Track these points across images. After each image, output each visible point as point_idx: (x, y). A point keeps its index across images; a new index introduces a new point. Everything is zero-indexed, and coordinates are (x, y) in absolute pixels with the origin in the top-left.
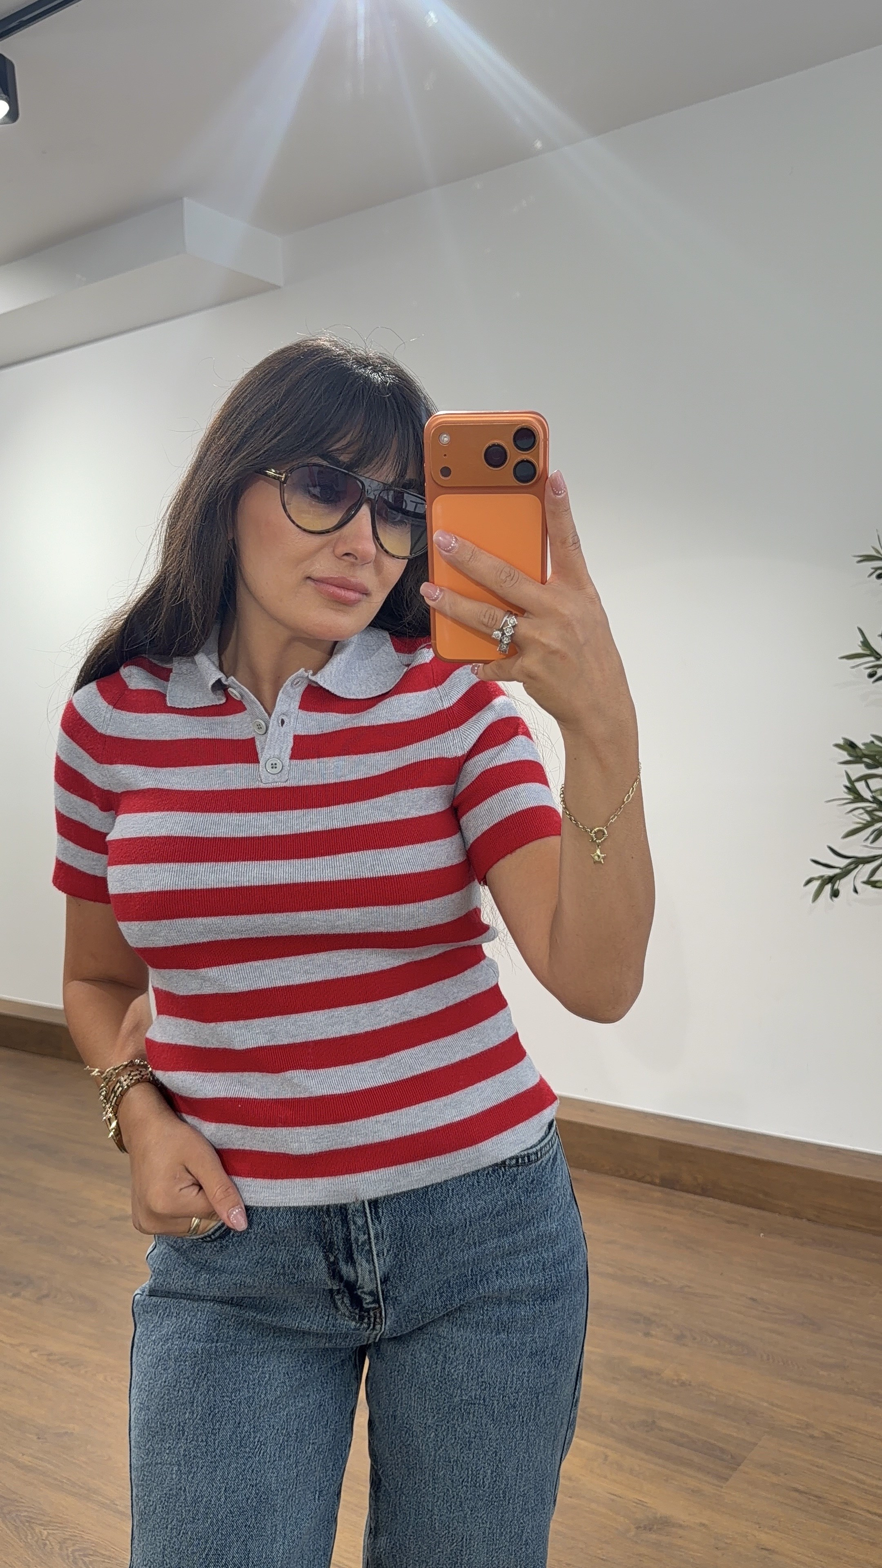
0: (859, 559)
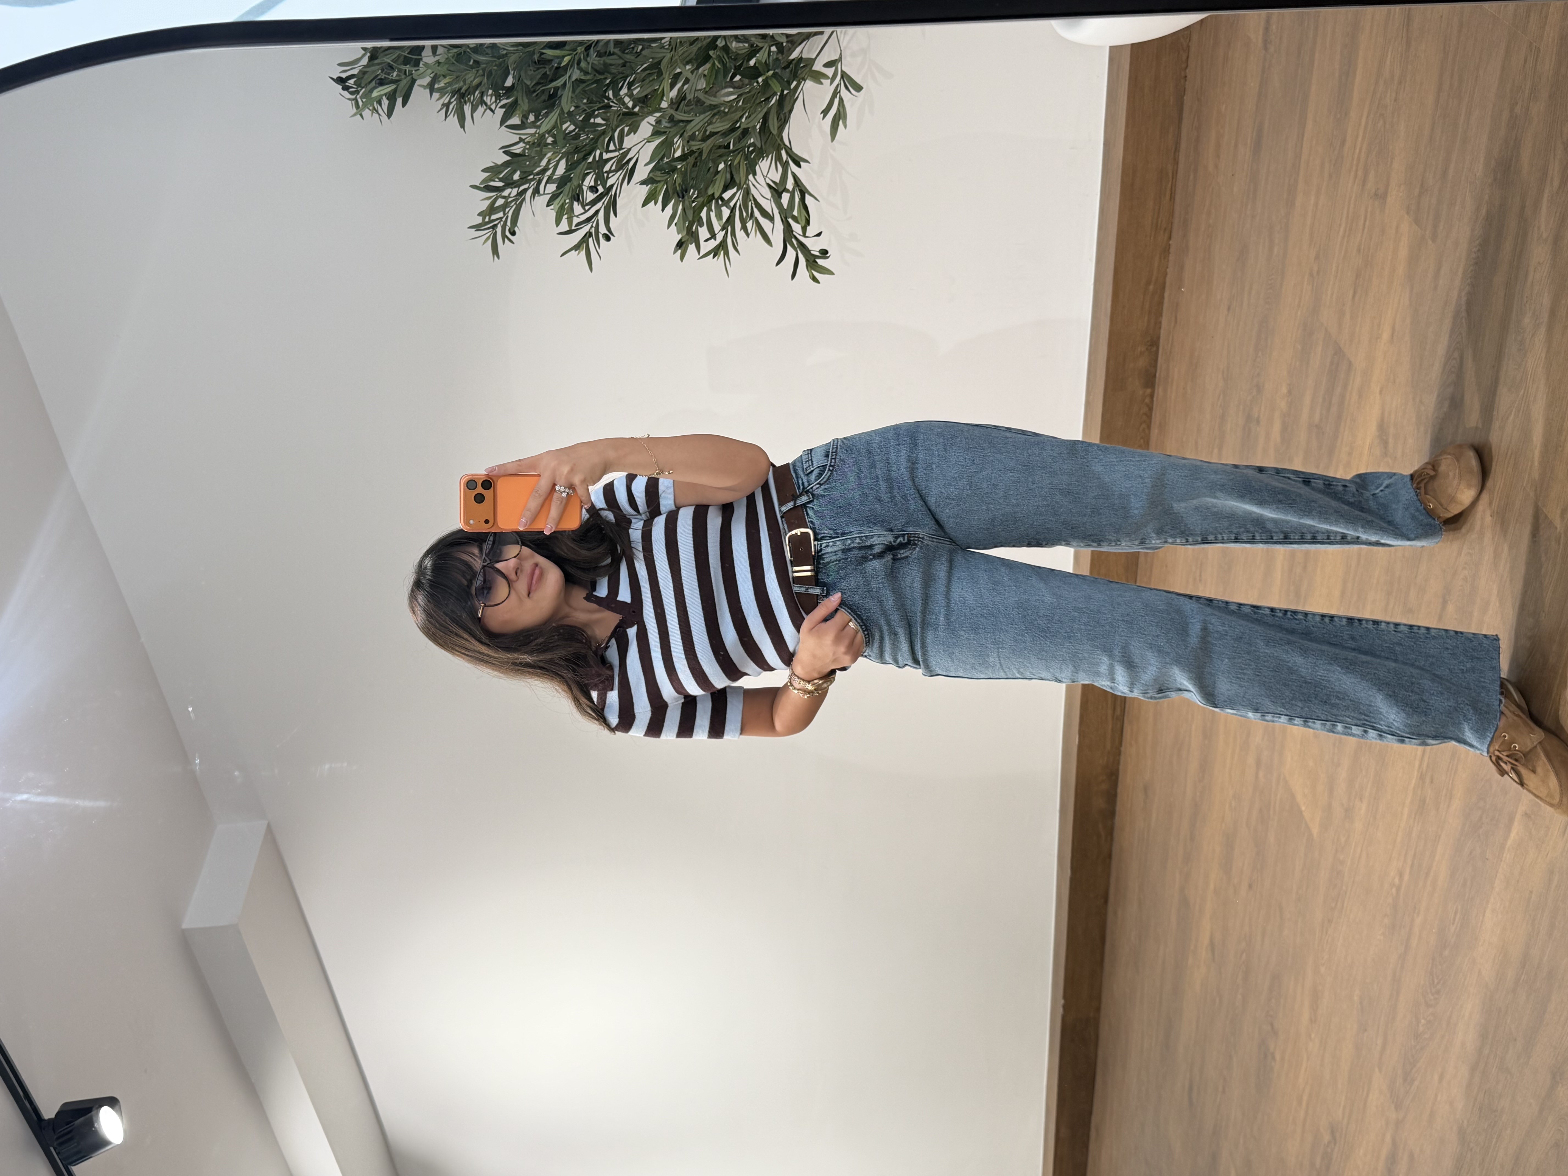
0: (495, 256)
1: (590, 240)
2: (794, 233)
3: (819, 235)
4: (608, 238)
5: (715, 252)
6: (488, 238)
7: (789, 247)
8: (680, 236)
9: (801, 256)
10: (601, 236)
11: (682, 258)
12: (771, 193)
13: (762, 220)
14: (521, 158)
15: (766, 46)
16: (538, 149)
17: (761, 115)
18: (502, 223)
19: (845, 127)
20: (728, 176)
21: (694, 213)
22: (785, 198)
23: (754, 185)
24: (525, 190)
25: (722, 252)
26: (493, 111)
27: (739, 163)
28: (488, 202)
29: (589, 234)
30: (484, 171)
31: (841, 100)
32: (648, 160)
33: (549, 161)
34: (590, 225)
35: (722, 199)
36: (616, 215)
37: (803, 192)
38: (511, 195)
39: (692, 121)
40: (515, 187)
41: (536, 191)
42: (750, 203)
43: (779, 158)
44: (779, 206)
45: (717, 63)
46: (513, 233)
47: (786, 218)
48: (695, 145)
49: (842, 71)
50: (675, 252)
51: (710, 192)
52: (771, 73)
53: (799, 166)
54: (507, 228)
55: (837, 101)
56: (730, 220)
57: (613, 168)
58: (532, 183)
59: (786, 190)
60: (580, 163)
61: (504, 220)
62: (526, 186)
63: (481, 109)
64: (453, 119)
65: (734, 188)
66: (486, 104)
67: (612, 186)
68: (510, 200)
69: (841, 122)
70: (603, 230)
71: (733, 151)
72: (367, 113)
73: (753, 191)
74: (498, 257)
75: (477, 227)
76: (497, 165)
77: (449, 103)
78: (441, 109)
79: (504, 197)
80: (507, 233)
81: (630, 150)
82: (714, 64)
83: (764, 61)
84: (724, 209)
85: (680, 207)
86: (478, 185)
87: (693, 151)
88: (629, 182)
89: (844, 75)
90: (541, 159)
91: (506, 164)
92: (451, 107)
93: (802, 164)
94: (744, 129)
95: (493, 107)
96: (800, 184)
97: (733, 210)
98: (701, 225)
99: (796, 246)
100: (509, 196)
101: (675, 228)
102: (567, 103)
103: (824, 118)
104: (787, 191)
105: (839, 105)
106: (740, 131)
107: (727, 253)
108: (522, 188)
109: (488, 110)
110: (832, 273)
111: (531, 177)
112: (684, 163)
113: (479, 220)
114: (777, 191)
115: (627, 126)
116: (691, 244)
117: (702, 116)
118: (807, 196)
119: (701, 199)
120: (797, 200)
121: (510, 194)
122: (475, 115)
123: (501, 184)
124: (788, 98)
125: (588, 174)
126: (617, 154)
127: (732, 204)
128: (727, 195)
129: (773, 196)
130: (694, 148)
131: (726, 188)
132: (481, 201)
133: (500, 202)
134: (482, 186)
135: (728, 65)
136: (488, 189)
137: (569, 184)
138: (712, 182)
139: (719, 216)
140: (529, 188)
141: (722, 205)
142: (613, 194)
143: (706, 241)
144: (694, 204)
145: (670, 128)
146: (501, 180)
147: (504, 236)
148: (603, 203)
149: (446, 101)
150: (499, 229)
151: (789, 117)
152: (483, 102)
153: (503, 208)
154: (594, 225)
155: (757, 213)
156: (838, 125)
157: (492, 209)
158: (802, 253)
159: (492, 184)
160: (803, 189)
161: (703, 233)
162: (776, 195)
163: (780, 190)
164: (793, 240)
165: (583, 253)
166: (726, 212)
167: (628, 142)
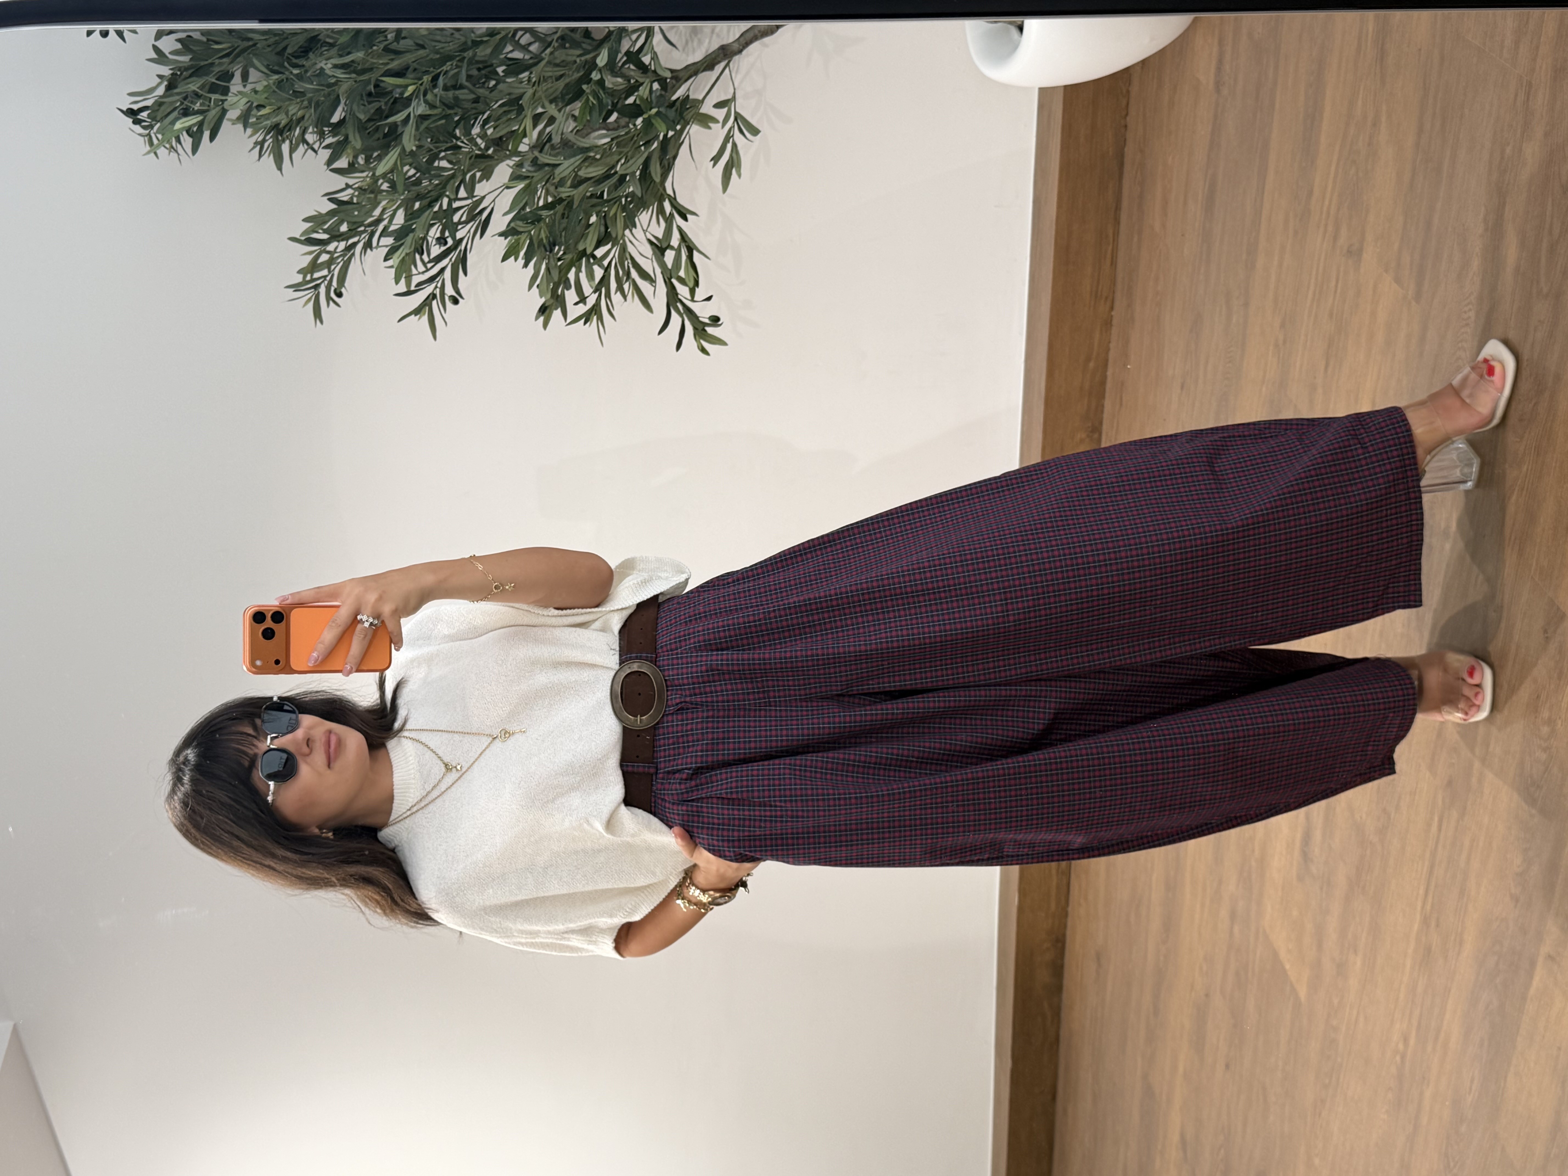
0: (318, 321)
1: (434, 303)
2: (680, 297)
3: (709, 299)
4: (455, 301)
5: (587, 317)
6: (310, 299)
7: (673, 312)
8: (543, 300)
9: (688, 324)
10: (447, 298)
11: (545, 325)
12: (653, 250)
13: (641, 282)
14: (350, 207)
15: (647, 81)
16: (372, 196)
17: (641, 160)
18: (326, 282)
19: (739, 176)
20: (603, 229)
21: (560, 272)
22: (669, 257)
23: (630, 242)
24: (354, 245)
25: (595, 317)
26: (315, 152)
27: (615, 214)
28: (310, 258)
29: (433, 296)
30: (306, 220)
31: (735, 145)
32: (508, 208)
33: (384, 210)
34: (433, 285)
35: (594, 257)
36: (465, 274)
37: (690, 249)
38: (338, 250)
39: (559, 165)
40: (342, 240)
41: (368, 245)
42: (626, 263)
43: (661, 211)
44: (663, 265)
45: (591, 98)
46: (339, 295)
47: (670, 279)
48: (565, 192)
49: (735, 112)
50: (537, 318)
51: (581, 247)
52: (654, 111)
53: (686, 219)
54: (333, 289)
55: (729, 146)
56: (604, 280)
57: (464, 219)
58: (363, 236)
59: (669, 247)
60: (425, 211)
61: (328, 278)
62: (355, 239)
63: (302, 148)
64: (269, 160)
65: (608, 243)
66: (308, 144)
67: (461, 240)
68: (336, 255)
69: (734, 171)
70: (449, 291)
71: (608, 201)
72: (162, 151)
73: (630, 248)
74: (322, 322)
75: (296, 287)
76: (320, 214)
77: (264, 141)
78: (254, 148)
79: (328, 252)
80: (333, 295)
81: (484, 197)
82: (588, 99)
83: (645, 97)
84: (596, 267)
85: (544, 266)
86: (298, 236)
87: (561, 198)
88: (481, 236)
89: (738, 117)
90: (375, 207)
91: (332, 213)
92: (266, 145)
93: (689, 216)
94: (621, 175)
95: (316, 146)
96: (686, 239)
97: (607, 269)
98: (568, 287)
99: (682, 311)
100: (335, 252)
101: (537, 290)
102: (409, 142)
103: (714, 165)
104: (672, 248)
105: (732, 151)
106: (616, 177)
107: (600, 318)
108: (351, 241)
109: (310, 151)
110: (724, 343)
111: (362, 228)
112: (552, 212)
113: (299, 278)
114: (659, 248)
115: (478, 171)
116: (556, 309)
117: (572, 160)
118: (695, 253)
119: (568, 257)
120: (684, 257)
121: (336, 248)
122: (294, 155)
123: (325, 236)
124: (672, 141)
125: (433, 225)
126: (469, 201)
127: (606, 263)
128: (599, 253)
129: (654, 253)
130: (563, 196)
131: (598, 245)
132: (302, 256)
133: (324, 257)
134: (303, 238)
135: (604, 101)
136: (310, 242)
137: (411, 235)
138: (583, 236)
139: (591, 275)
140: (359, 241)
141: (594, 264)
142: (463, 248)
143: (576, 304)
144: (559, 263)
145: (535, 171)
146: (325, 231)
147: (329, 299)
148: (451, 260)
149: (260, 139)
150: (322, 290)
151: (673, 164)
152: (305, 142)
153: (329, 264)
154: (439, 285)
155: (634, 274)
156: (731, 174)
157: (314, 266)
158: (689, 319)
159: (315, 236)
160: (691, 245)
161: (571, 296)
162: (659, 254)
163: (664, 246)
164: (679, 305)
165: (425, 318)
166: (599, 273)
167: (481, 189)
